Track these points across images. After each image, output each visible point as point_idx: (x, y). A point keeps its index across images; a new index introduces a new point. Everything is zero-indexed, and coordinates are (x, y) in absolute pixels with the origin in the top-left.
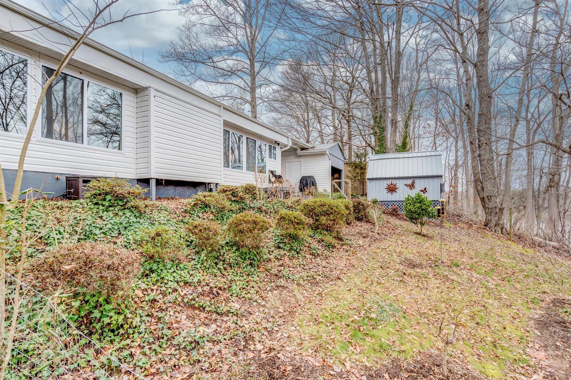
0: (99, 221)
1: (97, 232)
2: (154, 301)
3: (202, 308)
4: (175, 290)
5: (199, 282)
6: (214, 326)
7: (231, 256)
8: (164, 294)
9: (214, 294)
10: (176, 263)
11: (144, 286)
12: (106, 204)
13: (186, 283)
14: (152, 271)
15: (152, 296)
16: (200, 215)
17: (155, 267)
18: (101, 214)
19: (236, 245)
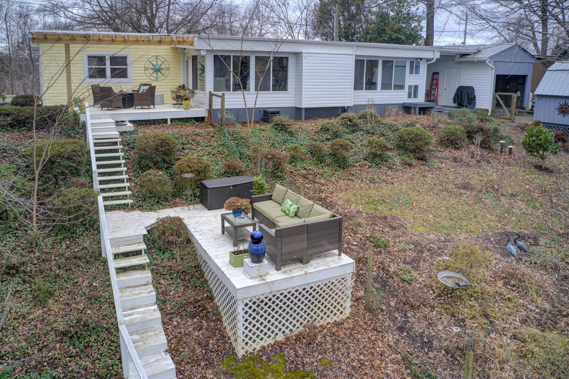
0: (276, 138)
1: (276, 143)
2: (292, 172)
3: (308, 178)
4: (300, 170)
5: (310, 169)
6: (310, 185)
7: (328, 160)
8: (296, 171)
9: (315, 175)
10: (303, 160)
11: (289, 167)
12: (279, 129)
13: (305, 169)
14: (293, 162)
15: (292, 170)
16: (323, 135)
17: (294, 160)
18: (277, 134)
19: (334, 155)
